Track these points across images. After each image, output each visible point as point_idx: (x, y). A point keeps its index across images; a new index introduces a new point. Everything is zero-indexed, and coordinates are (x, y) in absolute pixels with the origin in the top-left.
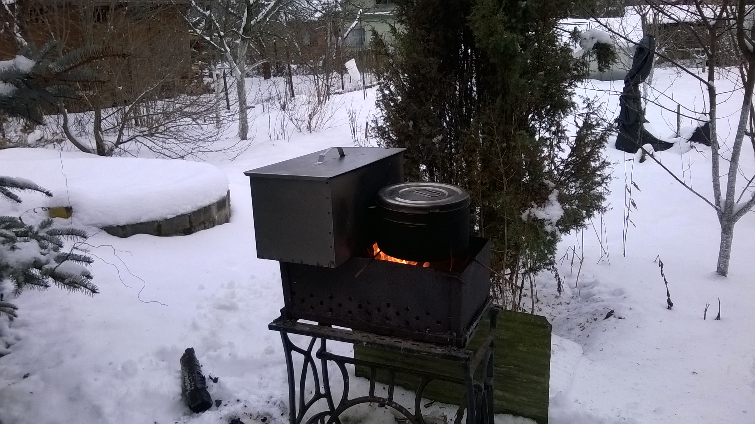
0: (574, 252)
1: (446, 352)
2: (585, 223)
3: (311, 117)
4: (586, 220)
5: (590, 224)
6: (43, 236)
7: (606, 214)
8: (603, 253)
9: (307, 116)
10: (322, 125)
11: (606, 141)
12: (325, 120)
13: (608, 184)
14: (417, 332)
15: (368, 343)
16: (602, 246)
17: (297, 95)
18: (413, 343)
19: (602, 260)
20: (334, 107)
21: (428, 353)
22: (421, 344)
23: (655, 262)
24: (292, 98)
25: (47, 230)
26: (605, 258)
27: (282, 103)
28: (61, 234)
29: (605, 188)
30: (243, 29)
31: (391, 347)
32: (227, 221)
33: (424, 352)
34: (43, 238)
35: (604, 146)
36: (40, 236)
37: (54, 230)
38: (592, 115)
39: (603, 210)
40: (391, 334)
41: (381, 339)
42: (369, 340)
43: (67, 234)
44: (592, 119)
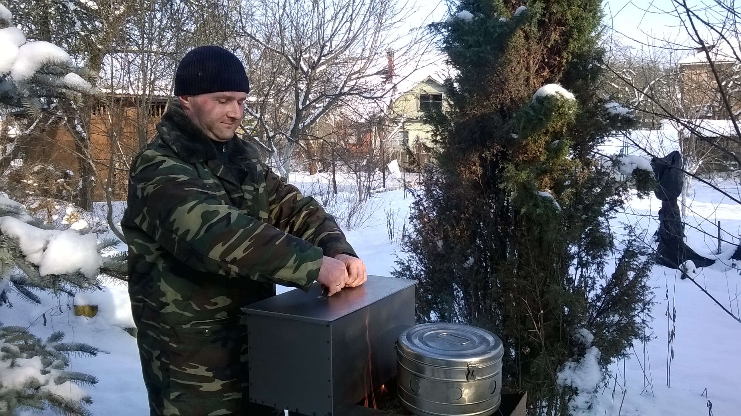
0: (616, 381)
2: (626, 352)
3: (350, 216)
4: (627, 348)
5: (632, 354)
6: (50, 351)
7: (649, 345)
8: (646, 383)
9: (347, 215)
10: (361, 224)
11: (650, 271)
12: (364, 219)
13: (650, 310)
16: (645, 375)
17: (340, 191)
19: (645, 390)
20: (374, 206)
23: (702, 395)
24: (335, 195)
25: (55, 344)
26: (649, 388)
27: (324, 199)
28: (69, 350)
29: (648, 314)
30: (291, 131)
34: (50, 354)
35: (647, 275)
36: (46, 351)
37: (63, 344)
38: (634, 243)
39: (646, 339)
43: (76, 350)
44: (634, 246)
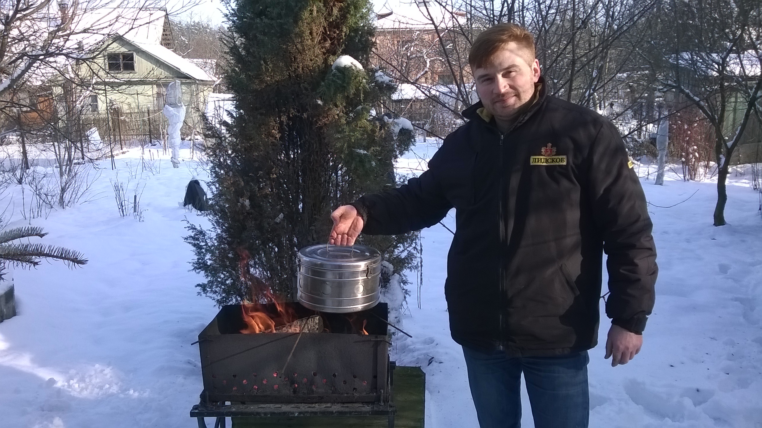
1: (375, 408)
3: (63, 190)
10: (76, 200)
14: (346, 395)
15: (300, 413)
17: (32, 166)
18: (342, 406)
20: (90, 180)
21: (359, 412)
22: (349, 405)
31: (323, 413)
32: (14, 314)
33: (356, 412)
40: (321, 400)
41: (310, 407)
42: (300, 410)
